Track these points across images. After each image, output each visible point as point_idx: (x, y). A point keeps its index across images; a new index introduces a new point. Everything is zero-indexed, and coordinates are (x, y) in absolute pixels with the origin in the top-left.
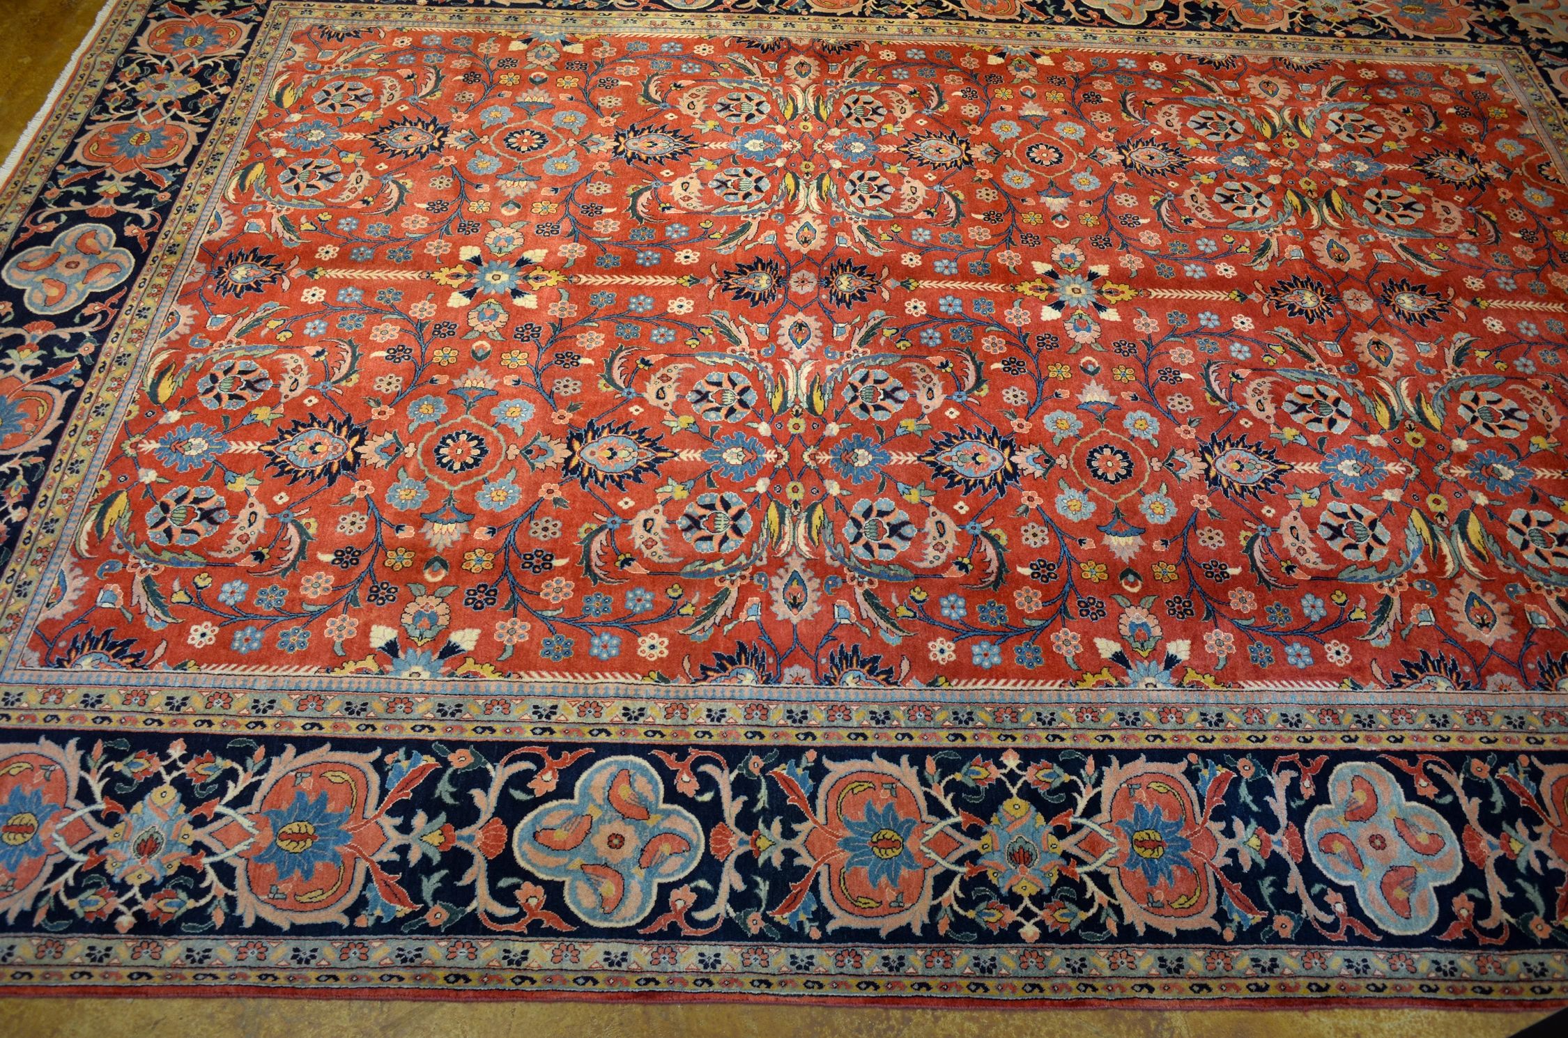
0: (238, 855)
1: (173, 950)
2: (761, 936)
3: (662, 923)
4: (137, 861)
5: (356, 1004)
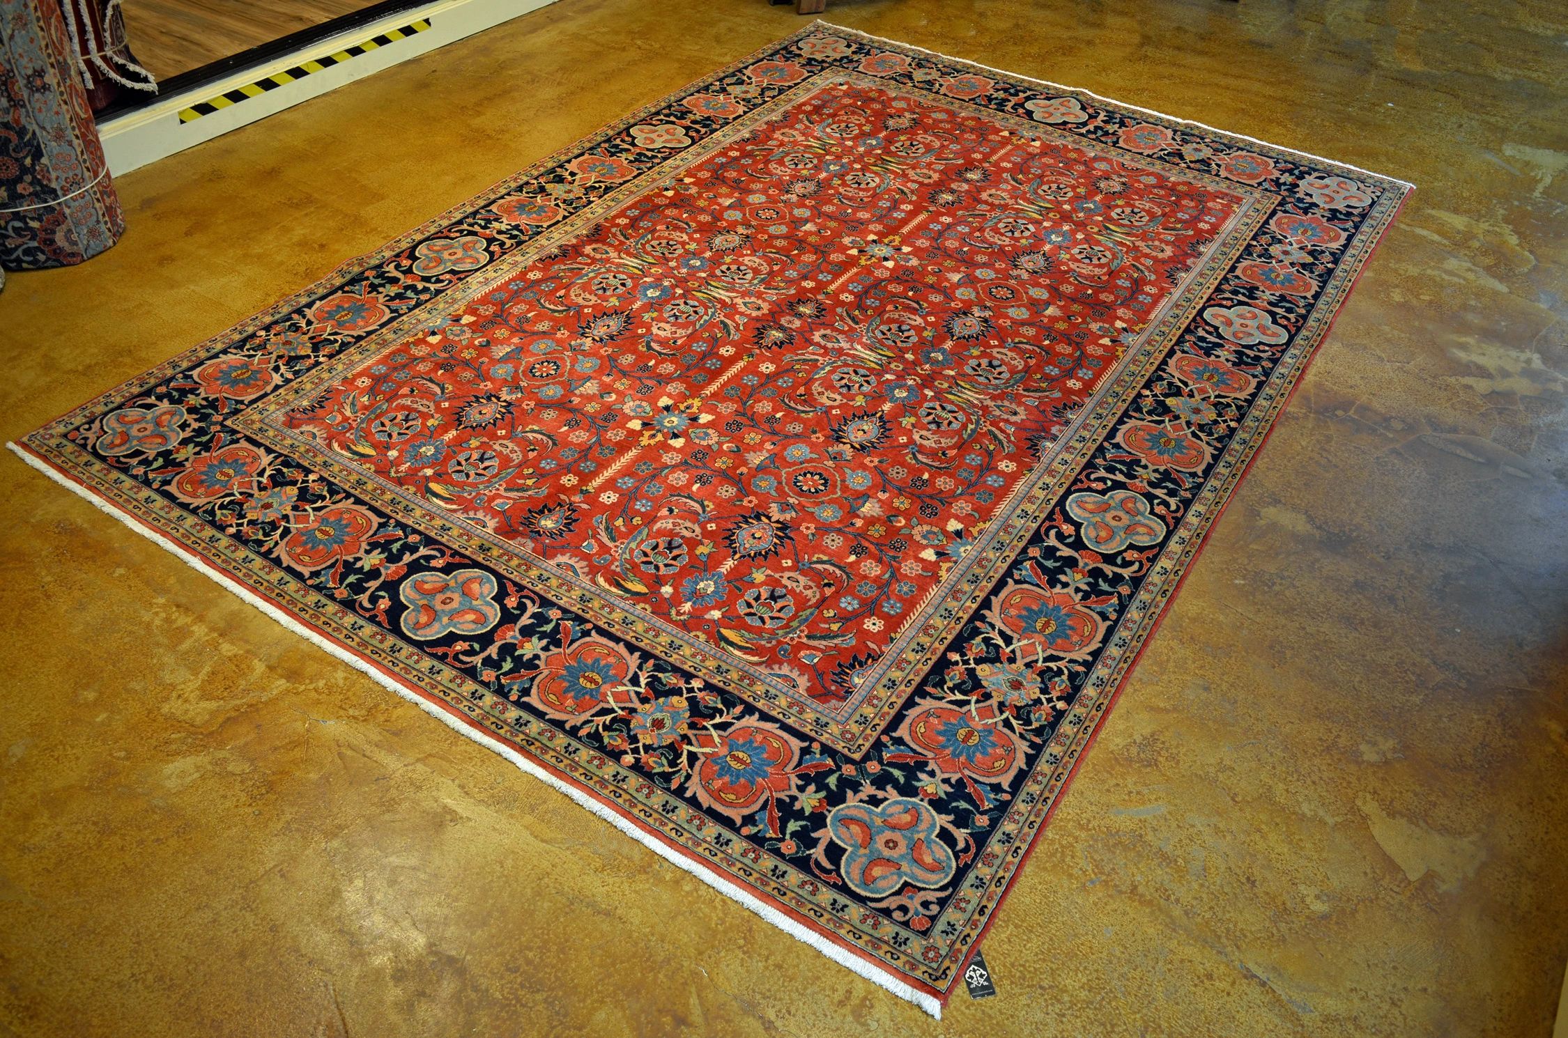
0: (1044, 651)
1: (1089, 691)
2: (1194, 496)
3: (1171, 522)
4: (1023, 691)
5: (1157, 636)
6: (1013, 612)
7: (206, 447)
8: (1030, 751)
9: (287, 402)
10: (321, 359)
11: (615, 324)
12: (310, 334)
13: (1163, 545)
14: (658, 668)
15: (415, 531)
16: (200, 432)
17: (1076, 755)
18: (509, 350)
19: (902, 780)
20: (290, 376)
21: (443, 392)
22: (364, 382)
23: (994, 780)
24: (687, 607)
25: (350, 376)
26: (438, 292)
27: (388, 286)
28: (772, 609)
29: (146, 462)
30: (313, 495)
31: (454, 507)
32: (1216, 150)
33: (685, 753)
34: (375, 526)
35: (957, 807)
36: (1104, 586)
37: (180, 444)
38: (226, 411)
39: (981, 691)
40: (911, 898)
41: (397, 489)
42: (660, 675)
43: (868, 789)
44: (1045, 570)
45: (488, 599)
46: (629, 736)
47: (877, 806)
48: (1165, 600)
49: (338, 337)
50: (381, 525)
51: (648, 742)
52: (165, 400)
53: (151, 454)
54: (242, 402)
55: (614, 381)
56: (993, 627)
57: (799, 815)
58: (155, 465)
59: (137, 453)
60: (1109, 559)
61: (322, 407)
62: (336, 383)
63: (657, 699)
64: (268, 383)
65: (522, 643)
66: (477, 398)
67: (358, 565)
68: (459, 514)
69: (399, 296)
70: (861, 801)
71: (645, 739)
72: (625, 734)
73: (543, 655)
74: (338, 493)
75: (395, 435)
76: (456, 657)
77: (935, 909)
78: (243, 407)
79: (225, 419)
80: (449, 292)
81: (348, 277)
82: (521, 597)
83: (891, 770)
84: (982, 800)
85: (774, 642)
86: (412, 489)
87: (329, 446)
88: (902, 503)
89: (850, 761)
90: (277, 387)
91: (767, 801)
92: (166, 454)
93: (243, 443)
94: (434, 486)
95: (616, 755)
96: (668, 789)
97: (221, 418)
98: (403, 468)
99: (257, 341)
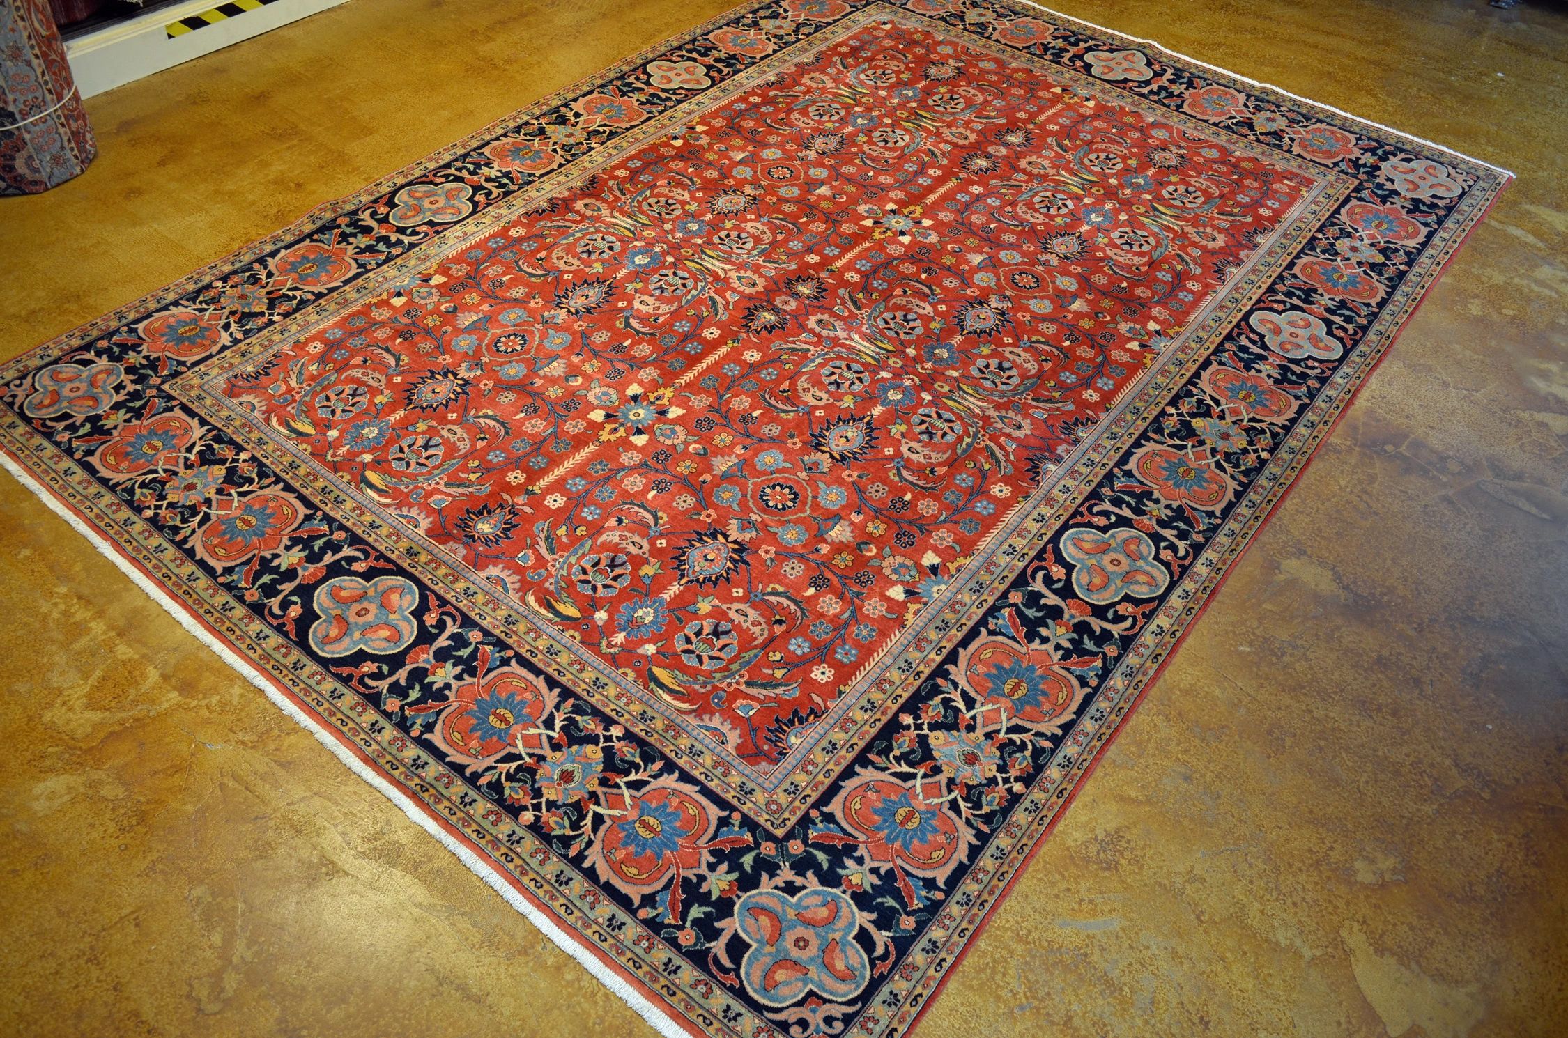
0: (1009, 719)
1: (1053, 772)
2: (1207, 540)
3: (1177, 570)
4: (977, 768)
5: (1140, 709)
6: (981, 669)
7: (138, 414)
8: (975, 842)
9: (231, 365)
10: (276, 318)
11: (594, 294)
12: (269, 288)
13: (1162, 598)
14: (577, 709)
15: (342, 527)
16: (135, 396)
17: (1026, 850)
18: (475, 318)
19: (825, 866)
20: (239, 335)
21: (397, 365)
22: (316, 347)
23: (928, 874)
24: (620, 638)
25: (302, 339)
26: (412, 246)
27: (359, 236)
28: (712, 647)
29: (73, 428)
30: (241, 477)
31: (388, 501)
32: (1292, 121)
33: (591, 814)
34: (301, 517)
35: (882, 904)
36: (1089, 645)
37: (111, 408)
38: (166, 372)
39: (930, 763)
40: (814, 1011)
41: (331, 476)
42: (578, 718)
43: (786, 874)
44: (1025, 620)
45: (407, 613)
46: (533, 789)
47: (793, 895)
48: (1155, 666)
49: (297, 294)
50: (308, 518)
51: (553, 797)
52: (105, 357)
53: (79, 418)
54: (183, 364)
55: (583, 362)
56: (955, 685)
57: (705, 899)
58: (82, 432)
59: (66, 416)
60: (1099, 612)
61: (267, 374)
62: (287, 347)
63: (570, 746)
64: (214, 343)
65: (435, 668)
66: (432, 372)
67: (276, 563)
68: (391, 510)
69: (370, 249)
70: (776, 887)
71: (549, 794)
72: (528, 786)
73: (455, 684)
74: (268, 476)
75: (338, 412)
76: (361, 681)
77: (838, 1026)
78: (184, 369)
79: (163, 383)
80: (423, 246)
81: (319, 224)
82: (442, 613)
83: (815, 852)
84: (911, 898)
85: (709, 687)
86: (347, 477)
87: (267, 420)
88: (876, 528)
89: (770, 837)
90: (224, 348)
91: (673, 878)
92: (94, 420)
93: (178, 412)
94: (371, 476)
95: (515, 811)
96: (565, 857)
97: (159, 381)
98: (341, 451)
99: (212, 293)
